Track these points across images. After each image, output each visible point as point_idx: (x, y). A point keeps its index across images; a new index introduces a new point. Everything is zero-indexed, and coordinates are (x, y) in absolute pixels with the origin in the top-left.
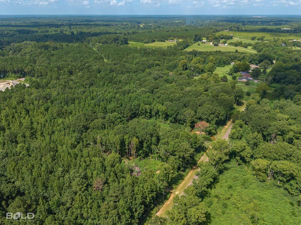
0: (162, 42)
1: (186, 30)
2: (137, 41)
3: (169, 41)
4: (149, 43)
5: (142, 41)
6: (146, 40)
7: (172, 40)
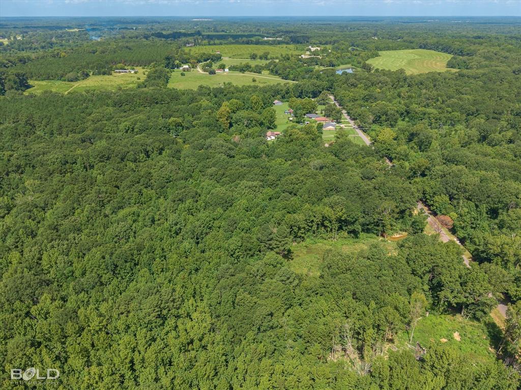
0: (106, 77)
1: (127, 47)
2: (48, 78)
3: (120, 72)
4: (79, 80)
5: (61, 77)
6: (71, 75)
7: (121, 69)
